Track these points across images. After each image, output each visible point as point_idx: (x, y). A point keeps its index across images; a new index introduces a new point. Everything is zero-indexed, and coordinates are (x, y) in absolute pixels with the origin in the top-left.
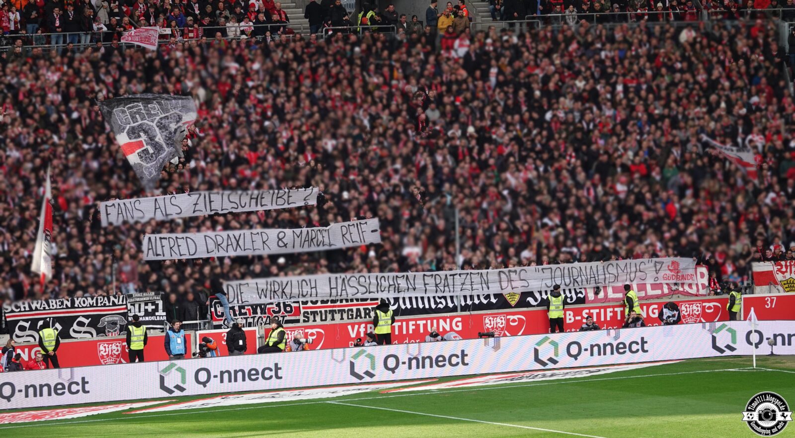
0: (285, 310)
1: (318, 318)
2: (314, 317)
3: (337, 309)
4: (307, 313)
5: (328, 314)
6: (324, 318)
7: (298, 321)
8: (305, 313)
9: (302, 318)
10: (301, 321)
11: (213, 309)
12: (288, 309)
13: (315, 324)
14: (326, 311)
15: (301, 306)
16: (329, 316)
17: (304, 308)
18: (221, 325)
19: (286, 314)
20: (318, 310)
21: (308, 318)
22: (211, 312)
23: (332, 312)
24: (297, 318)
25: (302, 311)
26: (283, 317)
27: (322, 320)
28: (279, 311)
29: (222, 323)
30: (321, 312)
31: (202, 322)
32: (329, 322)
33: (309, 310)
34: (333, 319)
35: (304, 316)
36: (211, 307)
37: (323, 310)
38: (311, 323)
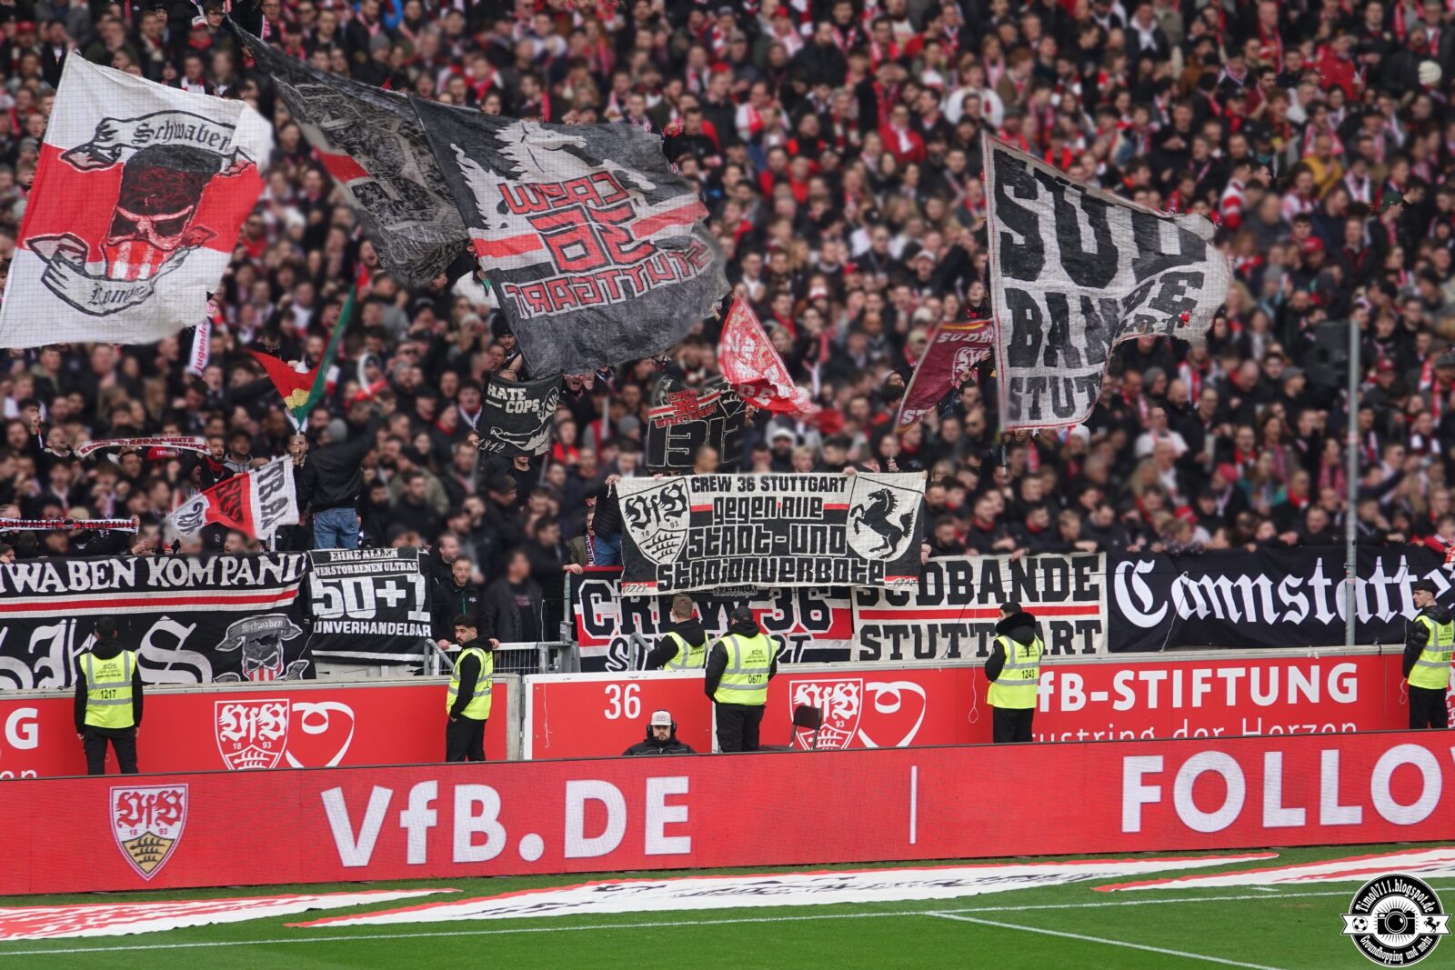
0: (806, 620)
1: (907, 648)
2: (896, 645)
3: (967, 621)
4: (875, 630)
5: (939, 638)
6: (925, 649)
7: (844, 655)
8: (866, 630)
9: (856, 646)
10: (855, 655)
11: (579, 609)
12: (816, 616)
13: (897, 664)
14: (932, 629)
15: (857, 609)
16: (943, 644)
17: (864, 615)
18: (605, 659)
19: (809, 632)
20: (909, 623)
21: (877, 646)
22: (573, 617)
23: (954, 632)
24: (843, 644)
25: (859, 624)
26: (800, 640)
27: (918, 655)
28: (787, 622)
29: (605, 651)
30: (916, 629)
31: (544, 647)
32: (940, 661)
33: (881, 623)
34: (954, 653)
35: (865, 641)
36: (574, 600)
37: (924, 624)
38: (885, 662)
